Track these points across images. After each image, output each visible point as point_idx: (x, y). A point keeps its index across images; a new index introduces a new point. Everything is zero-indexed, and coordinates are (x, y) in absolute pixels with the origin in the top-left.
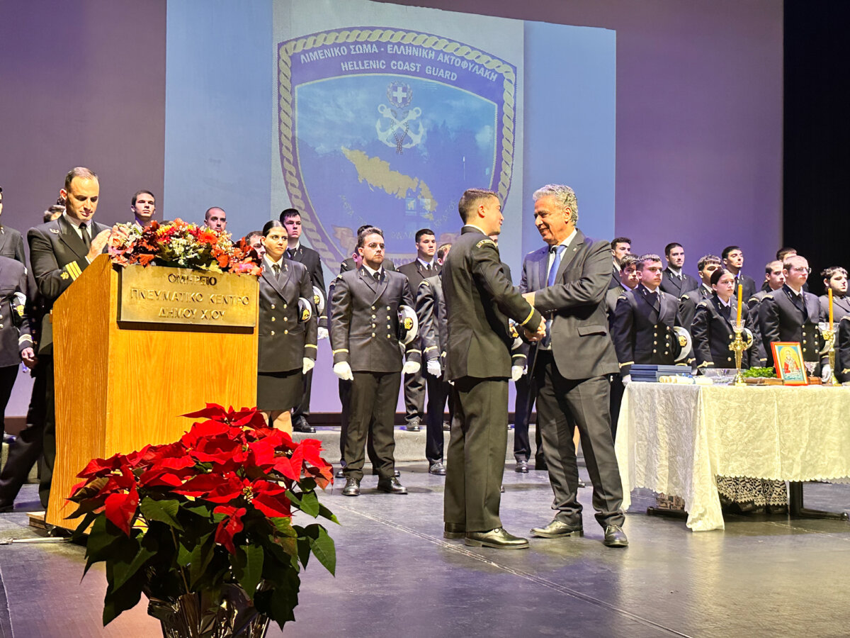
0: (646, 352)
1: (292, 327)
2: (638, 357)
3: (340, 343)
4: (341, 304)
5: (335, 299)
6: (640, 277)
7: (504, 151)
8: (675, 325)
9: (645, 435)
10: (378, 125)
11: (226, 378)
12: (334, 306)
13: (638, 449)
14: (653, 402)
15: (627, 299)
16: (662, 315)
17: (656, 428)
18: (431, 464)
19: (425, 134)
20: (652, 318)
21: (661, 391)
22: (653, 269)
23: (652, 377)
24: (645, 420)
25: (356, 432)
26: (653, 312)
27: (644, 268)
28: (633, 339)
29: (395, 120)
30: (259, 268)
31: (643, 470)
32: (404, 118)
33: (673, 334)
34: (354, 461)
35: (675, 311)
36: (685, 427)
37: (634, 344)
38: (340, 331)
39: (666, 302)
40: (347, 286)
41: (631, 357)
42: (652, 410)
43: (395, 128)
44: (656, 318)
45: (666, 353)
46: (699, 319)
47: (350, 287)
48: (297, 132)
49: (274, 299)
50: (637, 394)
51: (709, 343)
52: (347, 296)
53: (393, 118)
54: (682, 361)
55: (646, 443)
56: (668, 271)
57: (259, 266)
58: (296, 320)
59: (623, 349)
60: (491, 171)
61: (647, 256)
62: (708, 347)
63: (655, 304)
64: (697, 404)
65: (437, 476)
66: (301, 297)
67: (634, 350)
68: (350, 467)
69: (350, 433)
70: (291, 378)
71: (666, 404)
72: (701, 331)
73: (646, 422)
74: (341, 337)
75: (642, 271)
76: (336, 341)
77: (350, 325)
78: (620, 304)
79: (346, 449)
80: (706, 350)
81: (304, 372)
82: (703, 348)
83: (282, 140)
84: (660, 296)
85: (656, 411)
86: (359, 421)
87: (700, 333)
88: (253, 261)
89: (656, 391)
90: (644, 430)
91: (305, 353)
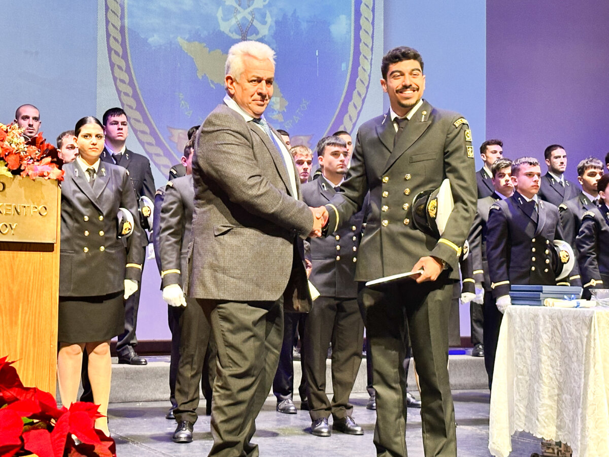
0: (524, 270)
1: (109, 243)
2: (513, 275)
3: (169, 263)
4: (172, 216)
5: (165, 211)
6: (516, 184)
7: (361, 45)
8: (555, 239)
9: (528, 369)
10: (220, 14)
11: (18, 307)
12: (163, 219)
13: (518, 386)
14: (537, 330)
15: (500, 209)
16: (541, 227)
17: (539, 360)
18: (279, 400)
19: (273, 24)
20: (529, 230)
21: (547, 317)
22: (530, 175)
23: (536, 300)
24: (528, 351)
25: (188, 366)
26: (530, 224)
27: (520, 173)
28: (507, 254)
29: (239, 8)
30: (60, 171)
31: (523, 410)
32: (249, 6)
33: (553, 248)
34: (186, 401)
35: (555, 222)
36: (575, 359)
37: (508, 260)
38: (170, 248)
39: (545, 212)
40: (179, 195)
41: (505, 275)
42: (536, 339)
43: (239, 17)
44: (534, 230)
45: (546, 270)
46: (586, 231)
47: (182, 196)
48: (126, 21)
49: (87, 210)
50: (518, 320)
51: (597, 258)
52: (178, 207)
53: (237, 7)
54: (564, 280)
55: (527, 378)
56: (548, 176)
57: (60, 168)
58: (115, 235)
59: (496, 266)
60: (347, 66)
61: (523, 160)
62: (596, 263)
63: (533, 214)
64: (590, 332)
65: (286, 415)
66: (120, 207)
67: (508, 267)
68: (181, 408)
69: (182, 367)
70: (110, 304)
71: (553, 333)
72: (588, 245)
73: (528, 353)
74: (171, 256)
75: (518, 176)
76: (166, 260)
77: (182, 240)
78: (493, 215)
79: (177, 386)
80: (593, 267)
81: (126, 297)
82: (591, 264)
83: (110, 31)
84: (538, 205)
85: (540, 340)
86: (193, 353)
87: (587, 247)
88: (52, 162)
89: (541, 316)
90: (526, 363)
91: (125, 274)
